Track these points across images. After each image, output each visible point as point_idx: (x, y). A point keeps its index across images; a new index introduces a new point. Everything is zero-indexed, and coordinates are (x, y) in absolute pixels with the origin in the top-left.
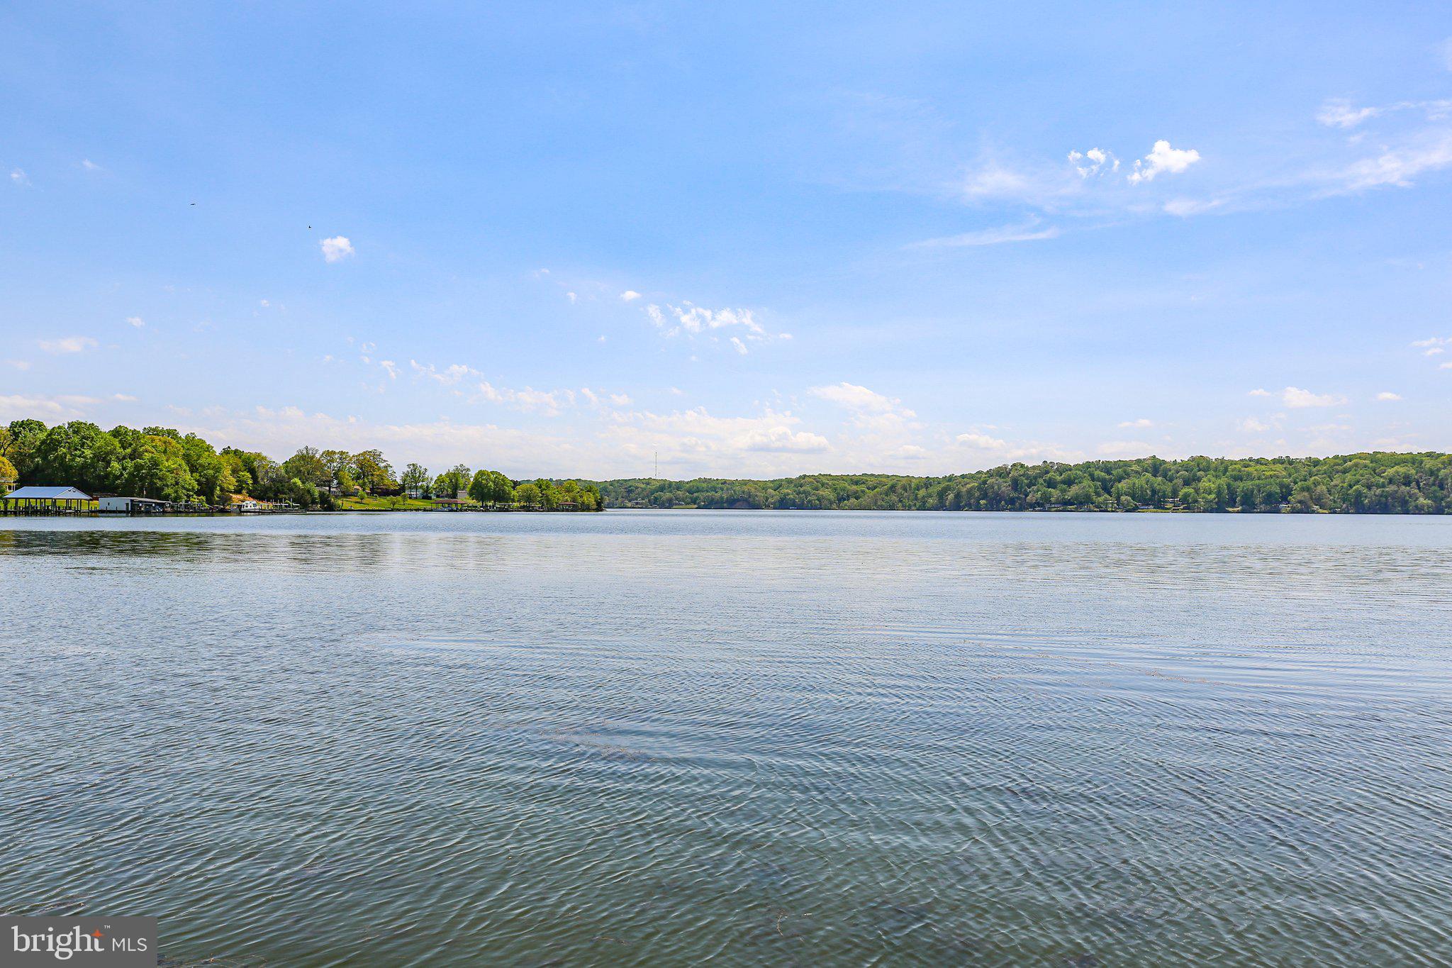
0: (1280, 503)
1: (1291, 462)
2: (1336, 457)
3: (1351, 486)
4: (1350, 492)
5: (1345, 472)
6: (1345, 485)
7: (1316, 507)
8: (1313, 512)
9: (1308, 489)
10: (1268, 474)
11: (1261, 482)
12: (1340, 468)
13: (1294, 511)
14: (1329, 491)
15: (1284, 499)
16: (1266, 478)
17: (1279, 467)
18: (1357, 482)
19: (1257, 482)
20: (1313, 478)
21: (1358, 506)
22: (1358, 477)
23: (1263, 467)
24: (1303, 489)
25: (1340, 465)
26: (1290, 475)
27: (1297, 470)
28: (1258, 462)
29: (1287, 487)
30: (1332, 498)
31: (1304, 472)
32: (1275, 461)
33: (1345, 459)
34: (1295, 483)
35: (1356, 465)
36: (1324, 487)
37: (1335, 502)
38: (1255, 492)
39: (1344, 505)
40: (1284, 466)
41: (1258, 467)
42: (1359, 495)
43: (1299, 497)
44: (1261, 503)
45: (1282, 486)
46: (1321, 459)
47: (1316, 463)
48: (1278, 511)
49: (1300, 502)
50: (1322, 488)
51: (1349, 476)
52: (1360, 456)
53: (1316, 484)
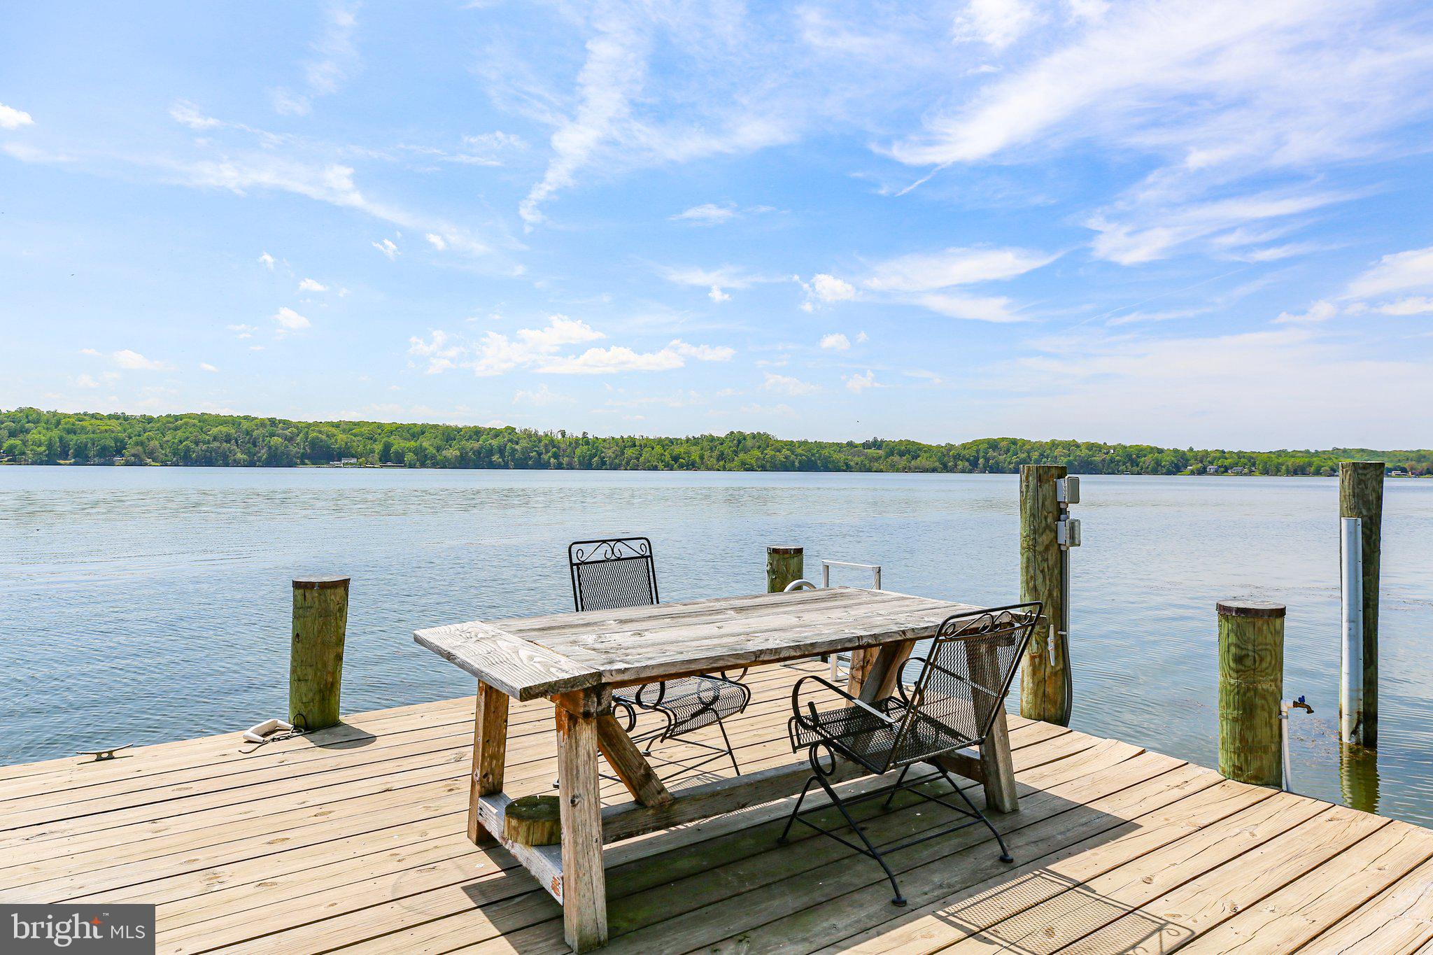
0: (114, 456)
1: (126, 418)
2: (169, 416)
3: (181, 442)
4: (179, 447)
5: (176, 429)
6: (176, 441)
7: (149, 461)
8: (146, 465)
9: (142, 444)
10: (103, 428)
11: (95, 436)
12: (171, 426)
13: (128, 464)
14: (161, 446)
15: (119, 452)
16: (101, 433)
17: (114, 422)
18: (187, 438)
19: (92, 436)
20: (147, 434)
21: (185, 459)
22: (188, 434)
23: (98, 422)
24: (137, 444)
25: (173, 422)
26: (125, 431)
27: (132, 426)
28: (93, 416)
29: (122, 441)
30: (164, 452)
31: (138, 428)
32: (110, 417)
33: (177, 418)
34: (130, 438)
35: (186, 424)
36: (157, 443)
37: (166, 456)
38: (89, 445)
39: (175, 459)
40: (120, 421)
41: (93, 421)
42: (188, 450)
43: (133, 451)
44: (94, 456)
45: (116, 440)
46: (155, 417)
47: (150, 420)
48: (112, 464)
49: (133, 455)
50: (154, 444)
51: (180, 434)
52: (189, 416)
53: (149, 439)
